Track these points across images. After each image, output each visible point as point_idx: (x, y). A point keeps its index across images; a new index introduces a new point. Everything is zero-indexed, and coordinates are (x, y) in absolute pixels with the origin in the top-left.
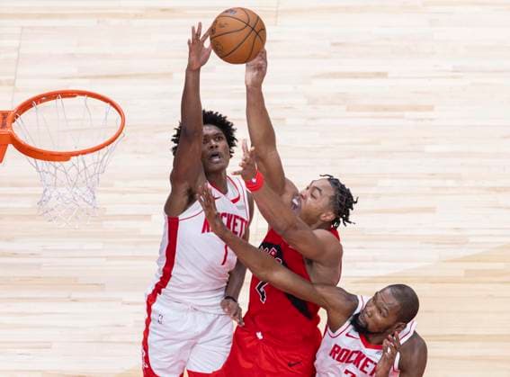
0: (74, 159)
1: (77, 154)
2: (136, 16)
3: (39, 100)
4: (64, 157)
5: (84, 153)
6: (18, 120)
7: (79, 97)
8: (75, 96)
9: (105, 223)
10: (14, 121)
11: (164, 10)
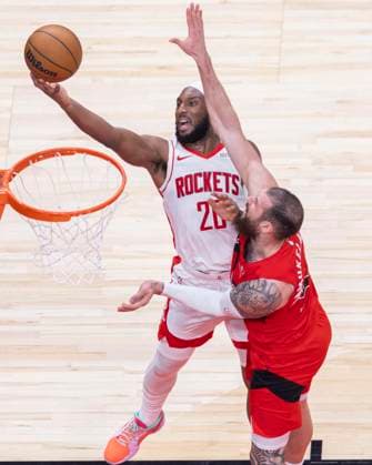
0: (74, 219)
1: (77, 214)
2: (132, 75)
3: (35, 158)
4: (64, 217)
5: (84, 213)
6: (15, 179)
7: (77, 155)
8: (73, 154)
9: (104, 289)
10: (10, 180)
11: (162, 68)
